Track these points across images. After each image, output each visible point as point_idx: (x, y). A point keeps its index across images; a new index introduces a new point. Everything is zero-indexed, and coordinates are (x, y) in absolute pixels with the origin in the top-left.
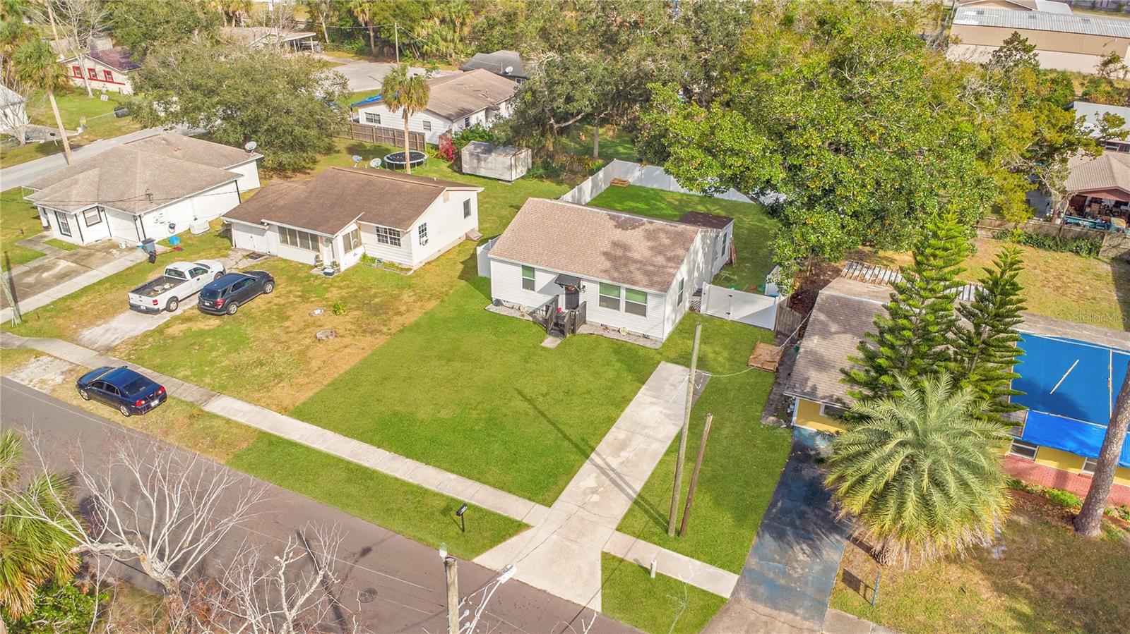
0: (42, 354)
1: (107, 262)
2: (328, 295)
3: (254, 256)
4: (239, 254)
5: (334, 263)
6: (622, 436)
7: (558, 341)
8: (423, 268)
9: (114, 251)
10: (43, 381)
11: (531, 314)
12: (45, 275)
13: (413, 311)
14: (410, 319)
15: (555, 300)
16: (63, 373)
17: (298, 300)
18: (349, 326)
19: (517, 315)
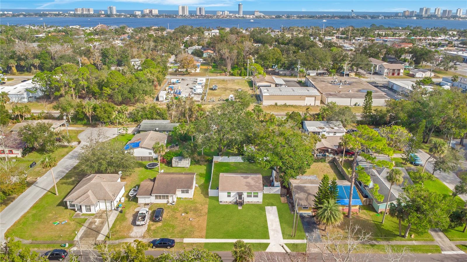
1: (109, 216)
3: (146, 204)
7: (241, 207)
9: (107, 212)
11: (231, 202)
12: (96, 224)
14: (206, 210)
15: (236, 198)
17: (174, 213)
18: (194, 216)
19: (227, 204)
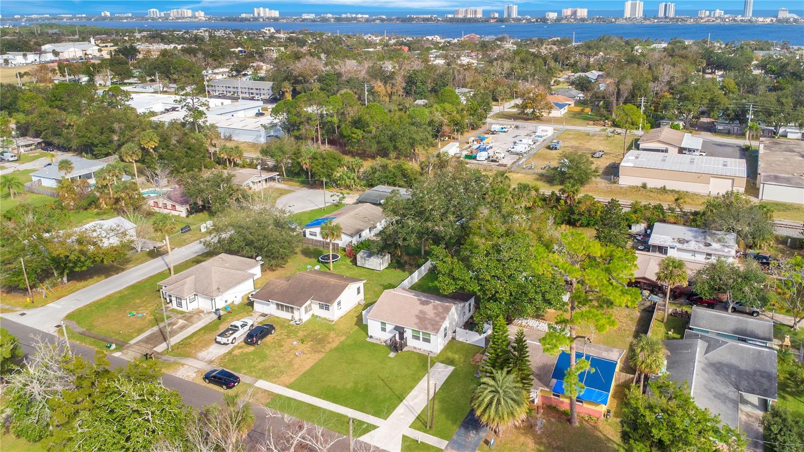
0: (184, 364)
1: (200, 320)
2: (298, 335)
3: (264, 315)
4: (257, 315)
5: (300, 319)
6: (416, 393)
7: (395, 354)
8: (339, 320)
9: (202, 314)
10: (188, 376)
11: (385, 342)
12: (174, 327)
13: (335, 341)
14: (334, 345)
15: (395, 336)
16: (195, 372)
17: (286, 337)
18: (309, 349)
19: (379, 342)
